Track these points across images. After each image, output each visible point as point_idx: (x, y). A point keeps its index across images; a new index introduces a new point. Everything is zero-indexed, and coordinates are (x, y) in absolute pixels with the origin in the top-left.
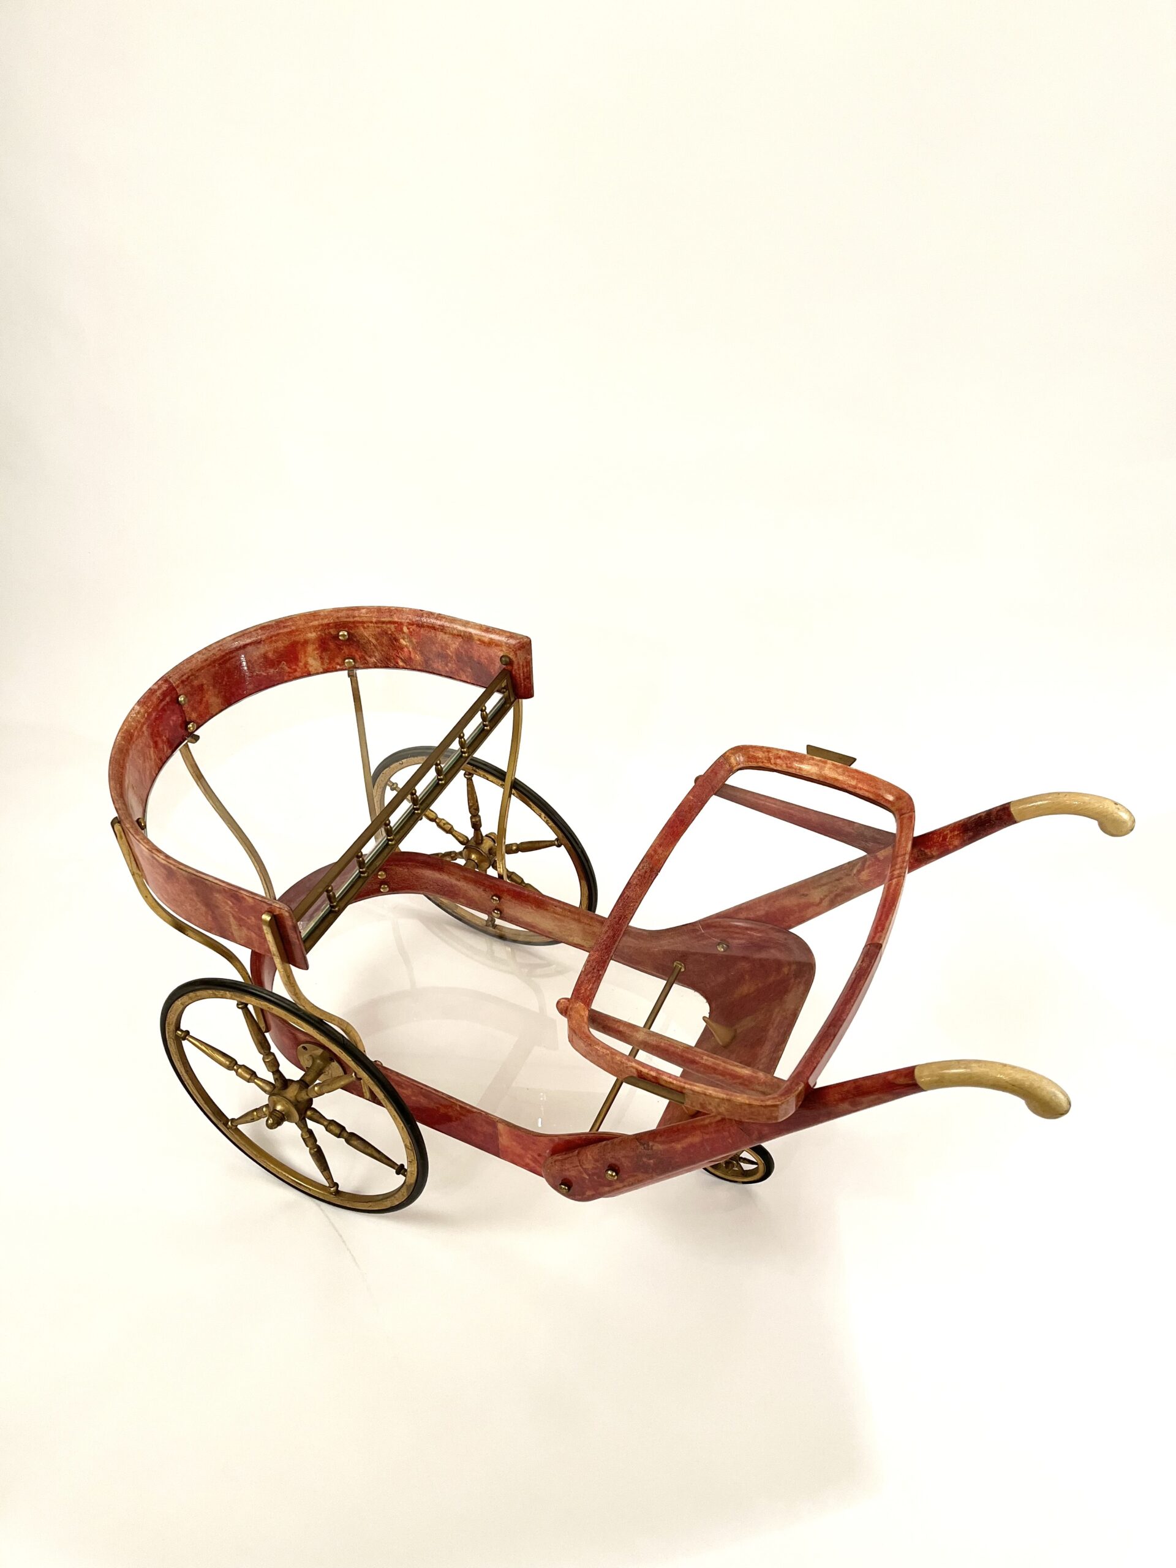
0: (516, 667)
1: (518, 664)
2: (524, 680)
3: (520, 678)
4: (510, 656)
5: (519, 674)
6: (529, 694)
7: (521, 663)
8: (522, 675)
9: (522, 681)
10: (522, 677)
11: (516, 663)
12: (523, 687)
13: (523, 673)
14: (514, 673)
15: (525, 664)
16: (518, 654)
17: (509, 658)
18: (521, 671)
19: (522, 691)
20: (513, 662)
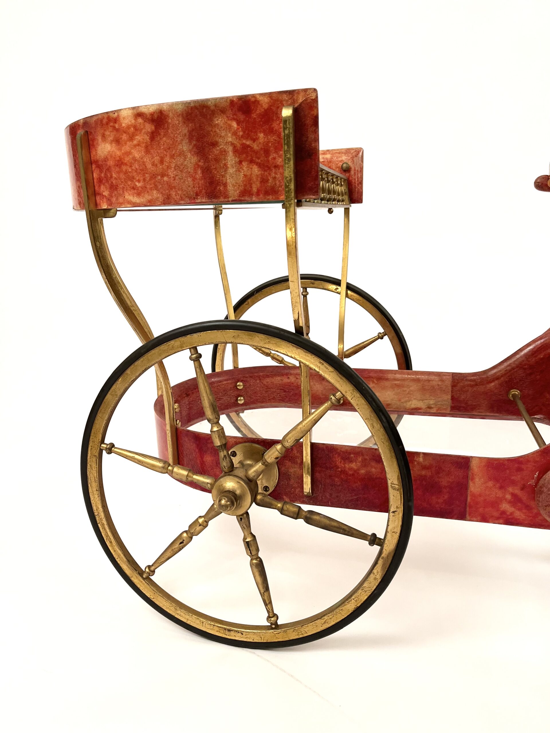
0: (352, 172)
1: (355, 170)
2: (358, 185)
3: (355, 183)
4: (349, 163)
5: (355, 179)
6: (359, 200)
7: (357, 169)
8: (357, 180)
9: (357, 186)
10: (357, 182)
11: (353, 168)
12: (357, 191)
13: (358, 179)
14: (351, 178)
15: (359, 170)
16: (355, 161)
17: (348, 164)
18: (356, 177)
19: (356, 195)
20: (351, 168)
